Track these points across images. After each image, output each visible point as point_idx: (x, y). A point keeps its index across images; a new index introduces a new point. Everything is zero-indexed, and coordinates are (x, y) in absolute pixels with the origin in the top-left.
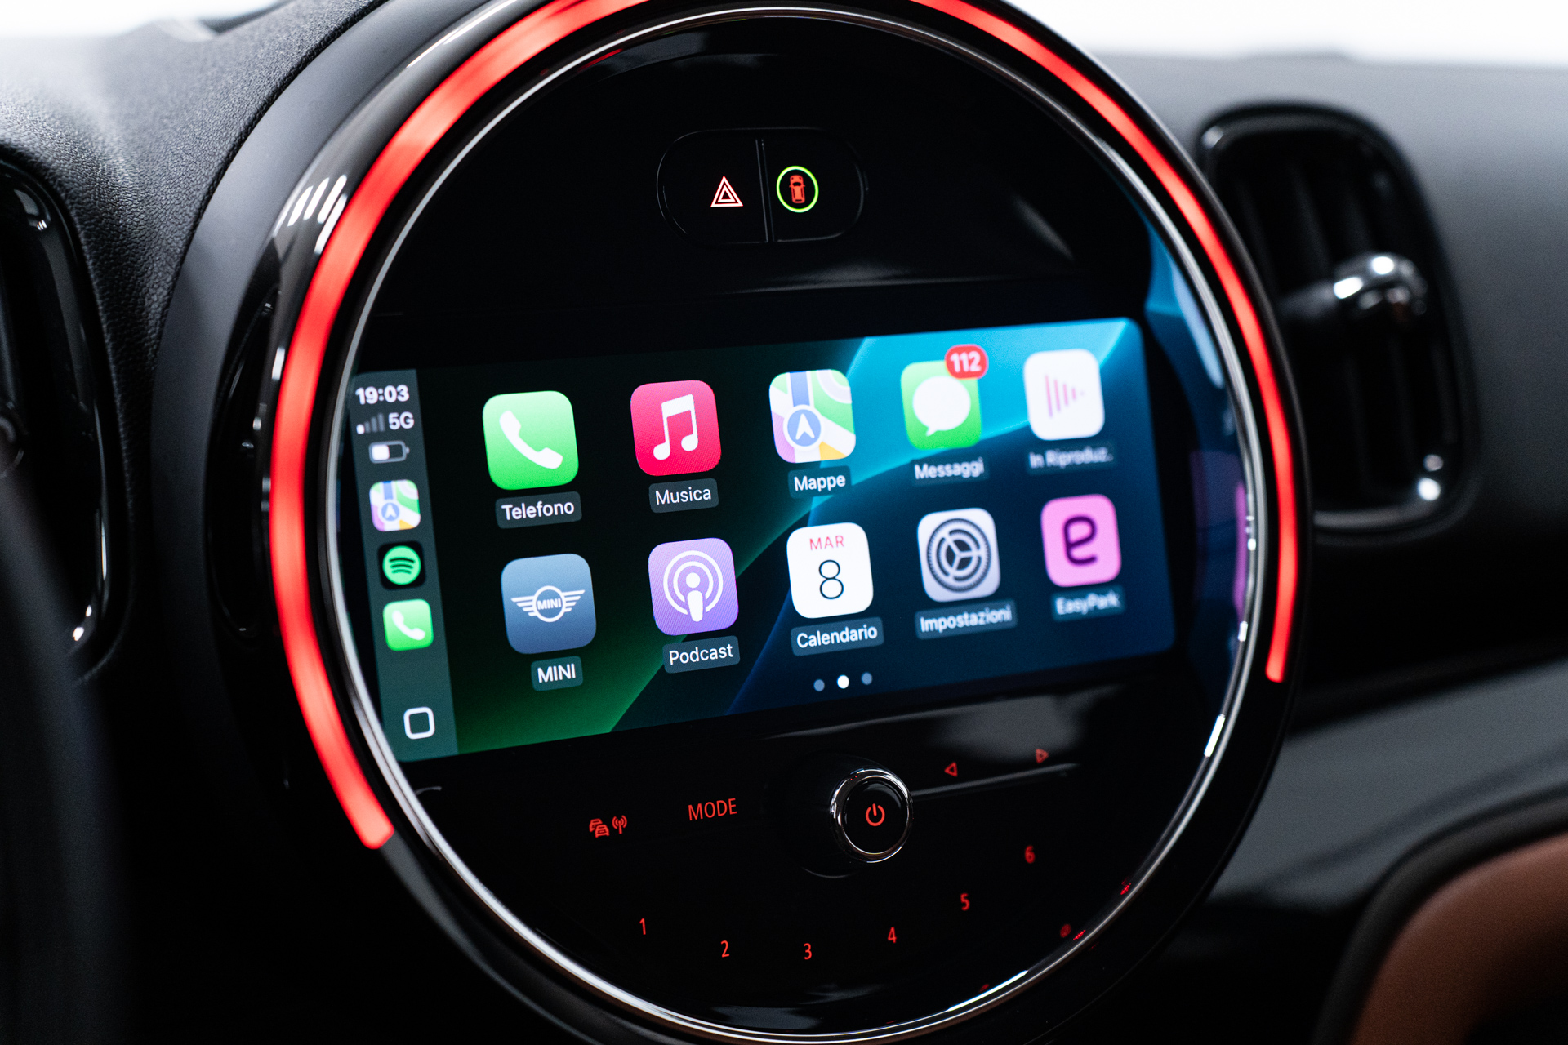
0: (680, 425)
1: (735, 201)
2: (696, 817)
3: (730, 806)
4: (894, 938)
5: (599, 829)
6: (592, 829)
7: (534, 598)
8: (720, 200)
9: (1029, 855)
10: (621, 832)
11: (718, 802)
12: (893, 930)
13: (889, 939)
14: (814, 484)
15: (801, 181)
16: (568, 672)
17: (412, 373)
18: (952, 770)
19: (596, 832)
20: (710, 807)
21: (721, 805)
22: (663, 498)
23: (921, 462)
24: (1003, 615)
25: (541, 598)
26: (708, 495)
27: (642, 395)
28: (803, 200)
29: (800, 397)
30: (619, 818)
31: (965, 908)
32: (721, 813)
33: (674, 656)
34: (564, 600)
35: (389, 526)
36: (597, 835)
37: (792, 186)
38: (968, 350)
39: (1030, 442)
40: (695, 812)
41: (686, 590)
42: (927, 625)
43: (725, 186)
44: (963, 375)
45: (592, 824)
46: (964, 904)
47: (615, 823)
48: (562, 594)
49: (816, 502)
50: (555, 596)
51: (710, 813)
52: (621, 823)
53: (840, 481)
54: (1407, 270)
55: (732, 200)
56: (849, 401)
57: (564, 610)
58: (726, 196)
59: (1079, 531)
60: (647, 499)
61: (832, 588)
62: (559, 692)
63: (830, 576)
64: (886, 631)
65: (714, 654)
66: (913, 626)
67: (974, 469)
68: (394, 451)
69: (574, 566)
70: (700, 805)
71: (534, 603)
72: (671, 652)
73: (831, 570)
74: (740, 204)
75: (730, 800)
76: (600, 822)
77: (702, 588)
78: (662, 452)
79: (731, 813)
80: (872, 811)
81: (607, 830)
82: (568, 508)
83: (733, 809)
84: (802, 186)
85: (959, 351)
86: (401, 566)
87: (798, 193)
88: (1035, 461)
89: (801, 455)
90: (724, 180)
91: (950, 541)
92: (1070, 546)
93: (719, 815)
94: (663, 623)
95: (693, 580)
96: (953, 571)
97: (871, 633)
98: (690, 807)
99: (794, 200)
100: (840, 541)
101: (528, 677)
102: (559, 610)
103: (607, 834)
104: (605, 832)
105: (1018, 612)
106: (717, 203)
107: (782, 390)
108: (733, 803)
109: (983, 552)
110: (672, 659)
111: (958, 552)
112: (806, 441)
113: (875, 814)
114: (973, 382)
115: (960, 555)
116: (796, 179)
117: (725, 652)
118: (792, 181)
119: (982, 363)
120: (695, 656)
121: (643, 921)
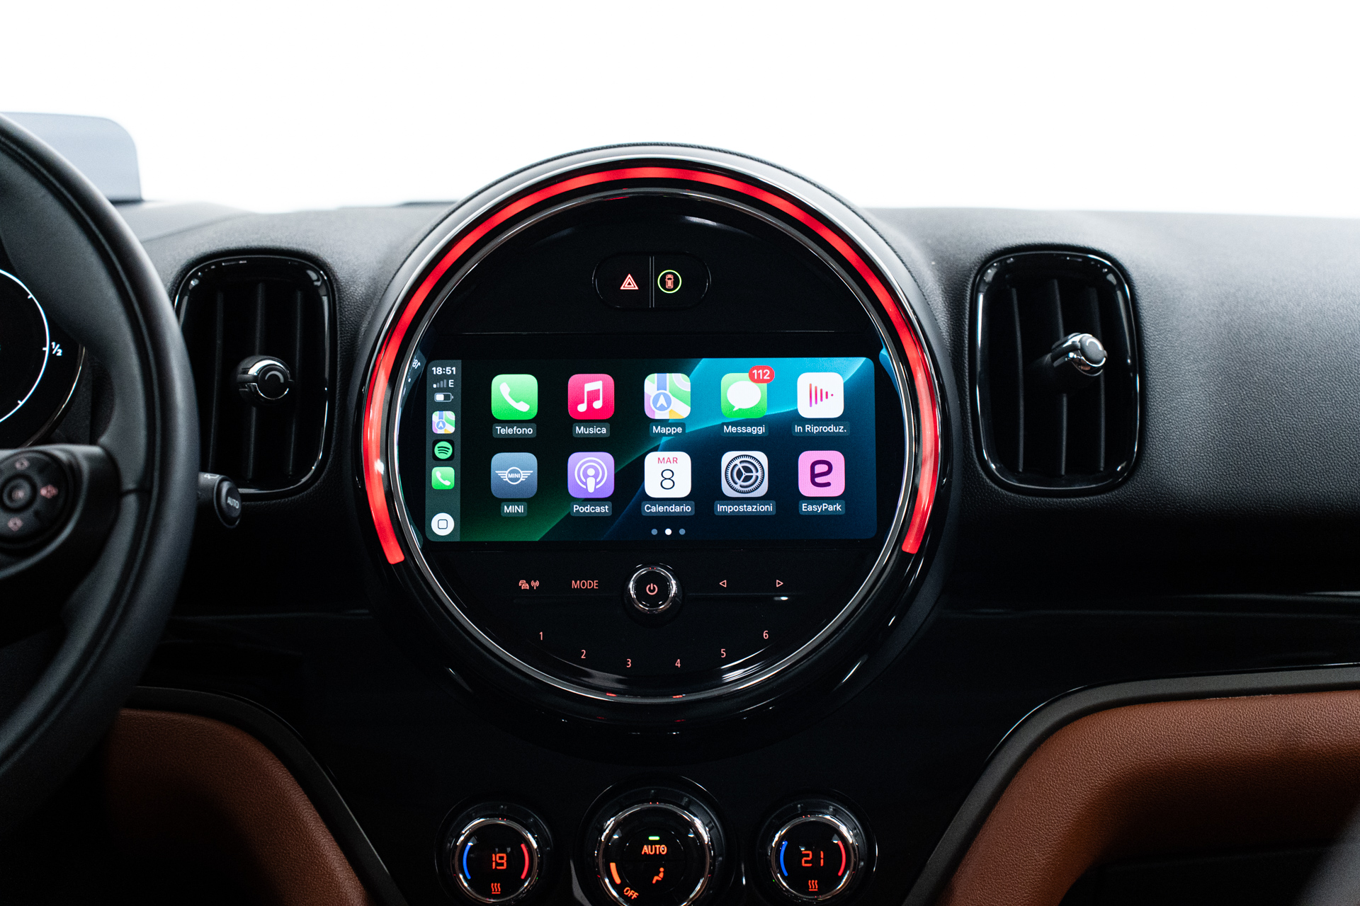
0: (594, 396)
1: (634, 287)
2: (576, 587)
3: (595, 584)
4: (679, 665)
5: (524, 585)
6: (520, 585)
7: (507, 472)
8: (626, 286)
9: (764, 635)
10: (535, 588)
11: (588, 581)
12: (679, 660)
13: (676, 665)
14: (664, 430)
15: (672, 278)
16: (520, 509)
17: (459, 362)
18: (724, 584)
19: (522, 586)
20: (584, 583)
21: (590, 583)
22: (580, 430)
23: (727, 424)
24: (768, 508)
25: (511, 472)
26: (604, 431)
27: (574, 380)
28: (672, 287)
29: (661, 386)
30: (535, 582)
33: (576, 508)
34: (522, 474)
35: (440, 432)
36: (522, 588)
37: (666, 280)
38: (763, 368)
39: (796, 418)
40: (575, 585)
41: (586, 476)
42: (720, 508)
43: (629, 279)
44: (758, 381)
45: (521, 582)
46: (723, 654)
47: (533, 583)
48: (521, 472)
49: (664, 440)
50: (518, 472)
51: (584, 586)
52: (536, 584)
53: (679, 430)
56: (689, 390)
57: (521, 479)
58: (629, 284)
59: (820, 469)
60: (571, 430)
61: (668, 484)
62: (514, 518)
63: (668, 477)
64: (697, 508)
65: (598, 510)
66: (712, 508)
67: (761, 430)
68: (446, 397)
69: (530, 459)
70: (578, 582)
71: (506, 475)
72: (575, 506)
73: (667, 474)
74: (637, 288)
75: (594, 581)
76: (525, 582)
77: (596, 476)
78: (582, 408)
79: (595, 588)
80: (650, 588)
81: (528, 586)
82: (529, 431)
83: (596, 586)
84: (673, 280)
85: (758, 368)
86: (443, 451)
87: (670, 284)
88: (798, 429)
89: (659, 415)
90: (629, 276)
91: (740, 466)
92: (814, 476)
93: (589, 588)
94: (572, 491)
95: (591, 472)
96: (740, 482)
97: (688, 509)
98: (573, 582)
99: (667, 287)
100: (675, 460)
101: (499, 509)
102: (519, 479)
103: (528, 588)
105: (777, 507)
106: (624, 287)
107: (651, 383)
108: (596, 582)
109: (759, 474)
110: (575, 509)
111: (745, 473)
112: (662, 408)
113: (652, 588)
114: (765, 385)
115: (745, 474)
116: (670, 276)
117: (604, 509)
118: (667, 278)
119: (772, 375)
120: (588, 509)
121: (541, 633)
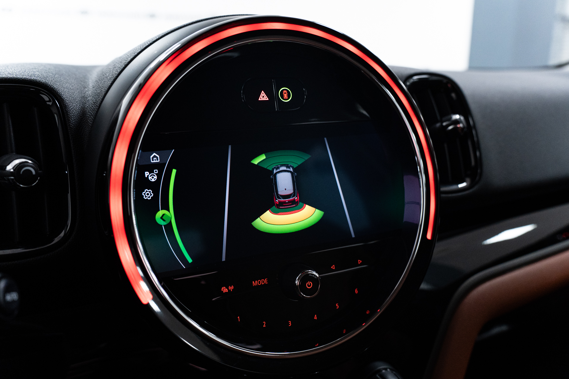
1: (266, 98)
2: (255, 285)
3: (266, 281)
5: (225, 290)
6: (222, 290)
8: (261, 98)
9: (356, 291)
10: (231, 291)
11: (262, 280)
12: (316, 315)
13: (315, 318)
15: (286, 92)
18: (333, 267)
19: (224, 291)
20: (259, 282)
21: (263, 281)
28: (287, 98)
30: (231, 286)
31: (337, 308)
36: (224, 292)
37: (284, 94)
40: (255, 283)
43: (263, 94)
45: (222, 288)
47: (230, 288)
51: (259, 284)
55: (265, 98)
58: (263, 97)
70: (256, 281)
74: (268, 99)
75: (266, 279)
76: (225, 288)
79: (266, 283)
80: (308, 284)
81: (227, 290)
83: (267, 282)
84: (287, 94)
87: (286, 96)
90: (263, 92)
93: (262, 284)
98: (253, 282)
99: (284, 98)
103: (227, 291)
106: (260, 99)
118: (284, 92)
121: (239, 317)
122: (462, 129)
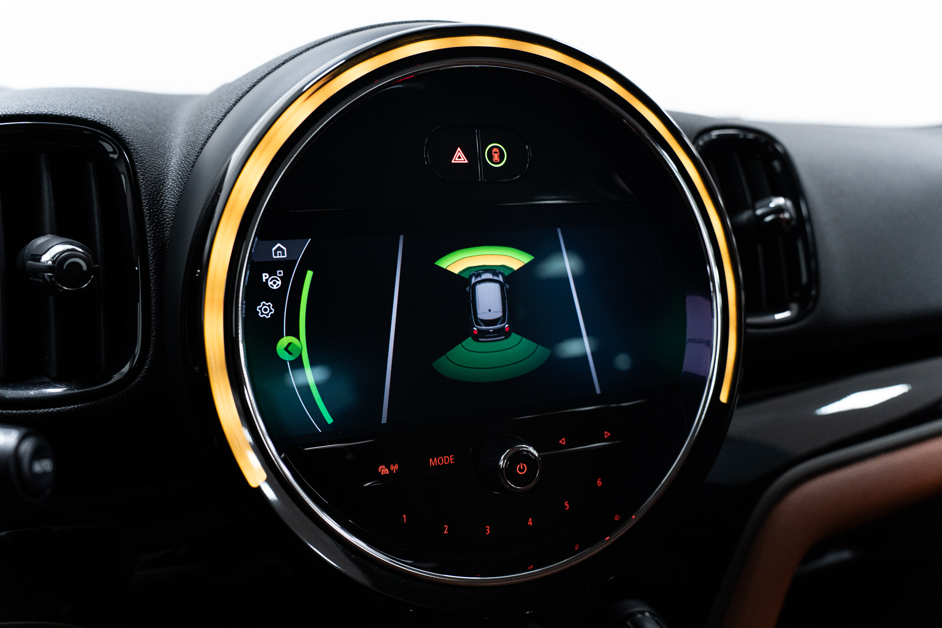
1: (464, 160)
2: (433, 465)
3: (451, 459)
4: (531, 523)
5: (383, 470)
6: (380, 471)
8: (456, 159)
9: (599, 483)
10: (395, 472)
11: (445, 457)
12: (530, 519)
13: (529, 524)
15: (498, 151)
18: (563, 441)
19: (382, 472)
20: (441, 460)
21: (447, 458)
28: (499, 160)
30: (394, 465)
31: (567, 509)
32: (446, 462)
36: (382, 474)
37: (493, 153)
40: (433, 462)
43: (459, 152)
45: (380, 468)
46: (567, 507)
47: (392, 467)
51: (441, 463)
52: (395, 468)
54: (789, 204)
55: (463, 159)
58: (459, 157)
70: (435, 459)
74: (466, 162)
75: (451, 456)
76: (384, 467)
79: (451, 462)
80: (520, 467)
84: (498, 153)
87: (496, 157)
90: (459, 149)
93: (445, 463)
98: (431, 459)
99: (494, 160)
103: (388, 473)
104: (387, 472)
106: (455, 160)
108: (452, 457)
113: (522, 468)
116: (495, 150)
118: (493, 151)
121: (404, 516)
122: (788, 221)
